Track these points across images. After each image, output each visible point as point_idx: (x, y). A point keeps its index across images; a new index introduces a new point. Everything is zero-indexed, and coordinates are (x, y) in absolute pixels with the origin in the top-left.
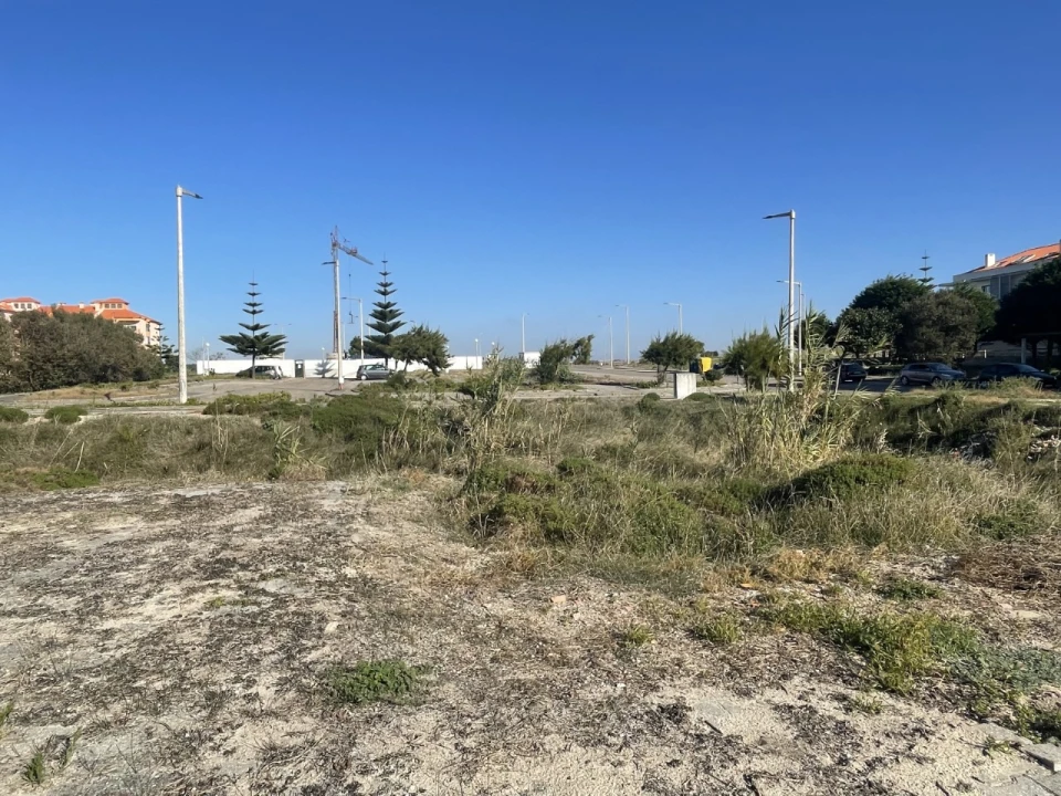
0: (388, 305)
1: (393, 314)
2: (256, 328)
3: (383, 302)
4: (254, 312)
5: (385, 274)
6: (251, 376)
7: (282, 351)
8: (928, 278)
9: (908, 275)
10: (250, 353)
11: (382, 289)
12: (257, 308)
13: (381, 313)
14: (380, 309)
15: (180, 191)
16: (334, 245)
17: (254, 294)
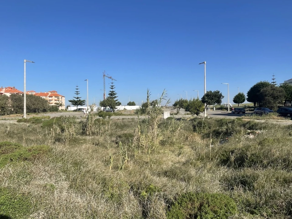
0: (113, 92)
1: (114, 94)
2: (78, 98)
3: (112, 91)
4: (77, 94)
5: (112, 83)
6: (76, 111)
7: (85, 104)
8: (274, 82)
9: (266, 81)
10: (76, 105)
11: (111, 87)
12: (78, 93)
13: (111, 94)
14: (110, 93)
15: (25, 61)
16: (104, 76)
17: (77, 89)
